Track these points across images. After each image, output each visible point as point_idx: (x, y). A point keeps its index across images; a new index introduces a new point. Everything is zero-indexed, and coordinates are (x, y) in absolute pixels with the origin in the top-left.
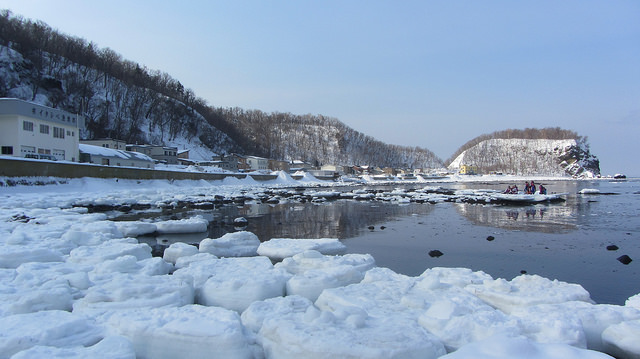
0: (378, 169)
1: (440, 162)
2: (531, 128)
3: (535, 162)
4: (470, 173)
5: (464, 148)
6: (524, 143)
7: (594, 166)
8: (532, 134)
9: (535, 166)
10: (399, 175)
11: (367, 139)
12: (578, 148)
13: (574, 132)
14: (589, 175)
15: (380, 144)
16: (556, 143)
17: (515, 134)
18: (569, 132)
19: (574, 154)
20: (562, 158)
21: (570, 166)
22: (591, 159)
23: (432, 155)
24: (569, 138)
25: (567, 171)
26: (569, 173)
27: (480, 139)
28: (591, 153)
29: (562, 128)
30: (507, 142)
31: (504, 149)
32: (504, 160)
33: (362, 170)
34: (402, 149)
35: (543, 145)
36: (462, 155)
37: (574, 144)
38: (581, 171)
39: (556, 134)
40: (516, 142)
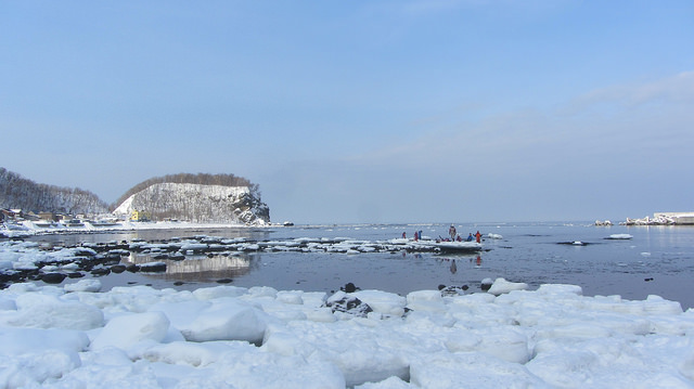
0: (31, 213)
1: (105, 206)
2: (204, 173)
3: (210, 209)
4: (143, 219)
5: (133, 191)
6: (198, 189)
7: (265, 214)
8: (206, 180)
9: (210, 213)
10: (62, 222)
11: (10, 176)
12: (251, 196)
13: (247, 179)
14: (261, 222)
15: (28, 183)
16: (230, 190)
17: (188, 179)
18: (243, 179)
19: (248, 201)
20: (236, 206)
21: (244, 214)
22: (262, 207)
23: (95, 198)
24: (243, 185)
25: (240, 219)
26: (243, 220)
27: (150, 183)
28: (262, 201)
29: (236, 176)
30: (180, 186)
31: (177, 194)
32: (178, 206)
33: (13, 215)
34: (58, 190)
35: (218, 191)
36: (130, 200)
37: (248, 192)
38: (253, 218)
39: (230, 181)
40: (189, 187)
